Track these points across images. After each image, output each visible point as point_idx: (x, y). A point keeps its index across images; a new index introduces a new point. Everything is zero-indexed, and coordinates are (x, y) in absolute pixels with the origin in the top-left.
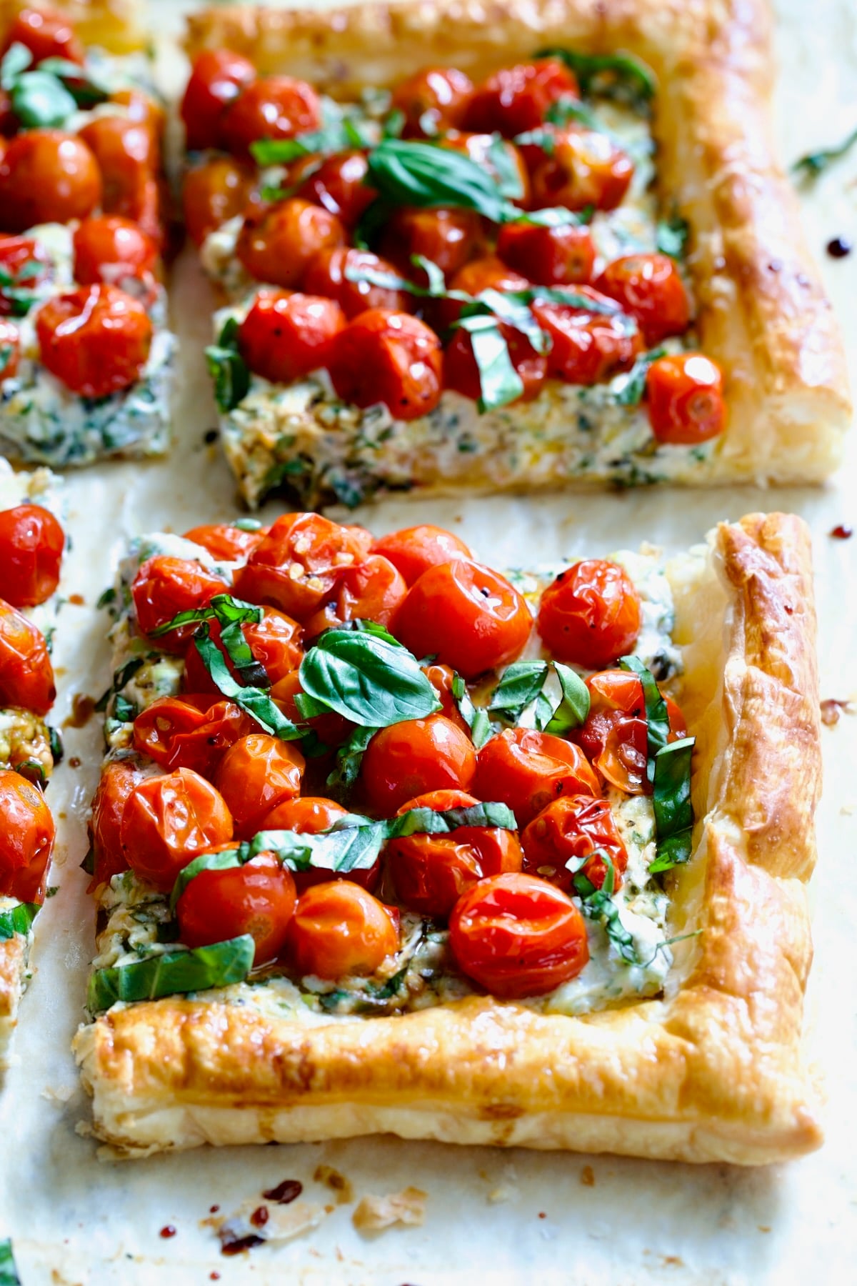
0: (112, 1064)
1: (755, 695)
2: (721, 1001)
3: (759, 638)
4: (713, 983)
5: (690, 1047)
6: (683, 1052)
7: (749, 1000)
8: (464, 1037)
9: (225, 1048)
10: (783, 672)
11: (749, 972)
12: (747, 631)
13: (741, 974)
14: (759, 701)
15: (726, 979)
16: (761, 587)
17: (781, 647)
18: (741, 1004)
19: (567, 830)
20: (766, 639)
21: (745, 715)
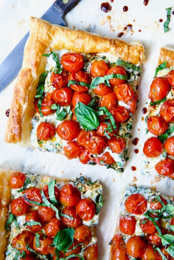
0: (141, 49)
1: (23, 98)
2: (42, 40)
3: (20, 111)
4: (42, 44)
5: (49, 33)
6: (50, 32)
7: (37, 39)
8: (85, 41)
9: (123, 48)
10: (17, 103)
11: (36, 44)
12: (21, 114)
13: (38, 44)
14: (23, 96)
15: (40, 44)
16: (17, 121)
17: (16, 108)
18: (39, 39)
19: (60, 78)
20: (19, 110)
21: (26, 95)
